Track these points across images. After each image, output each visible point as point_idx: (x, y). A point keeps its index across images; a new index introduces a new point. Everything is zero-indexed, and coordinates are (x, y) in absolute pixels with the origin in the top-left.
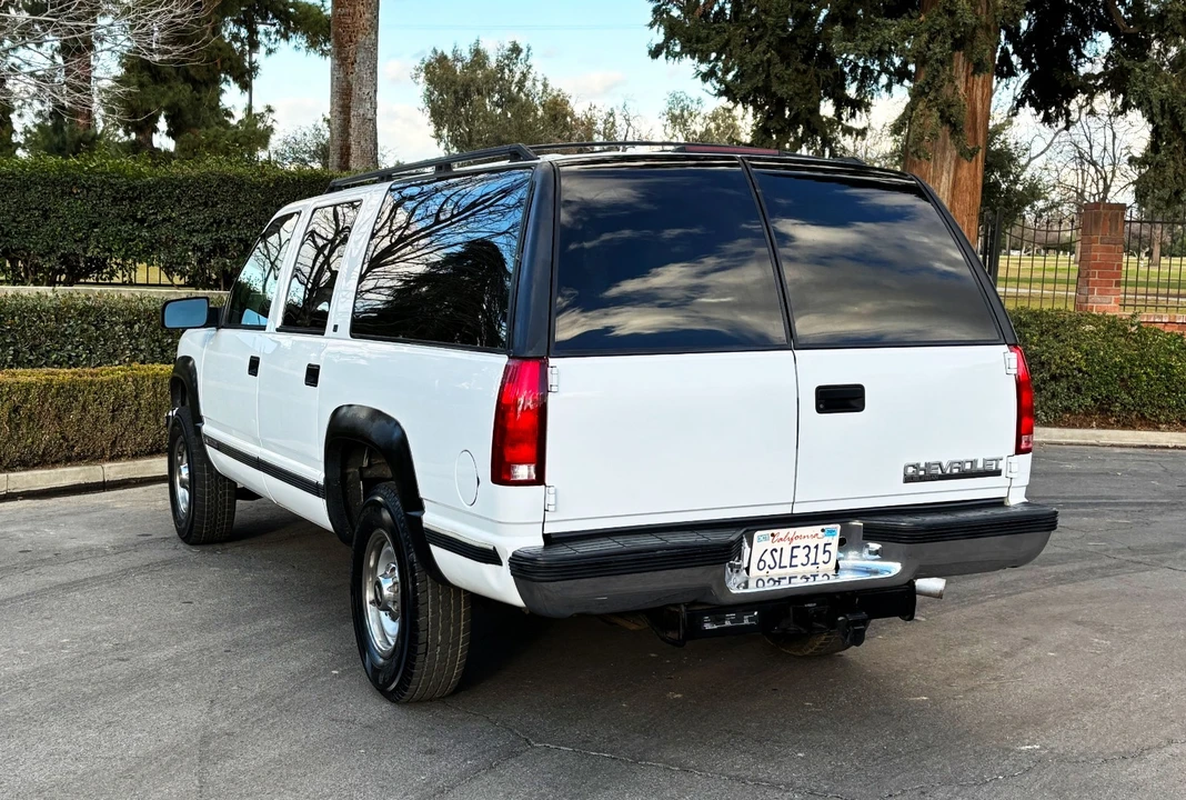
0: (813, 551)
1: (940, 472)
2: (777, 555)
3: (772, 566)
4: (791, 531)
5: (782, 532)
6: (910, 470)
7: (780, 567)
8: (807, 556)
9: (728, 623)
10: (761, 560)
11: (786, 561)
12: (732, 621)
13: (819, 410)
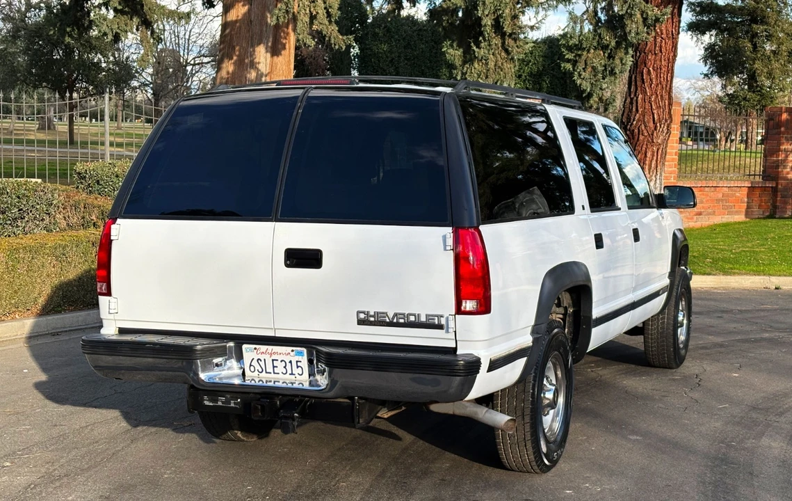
0: (289, 365)
1: (388, 320)
2: (262, 363)
3: (260, 370)
4: (270, 348)
5: (263, 348)
6: (362, 316)
7: (266, 372)
8: (285, 367)
9: (220, 403)
10: (251, 365)
11: (270, 369)
12: (223, 402)
13: (287, 266)
